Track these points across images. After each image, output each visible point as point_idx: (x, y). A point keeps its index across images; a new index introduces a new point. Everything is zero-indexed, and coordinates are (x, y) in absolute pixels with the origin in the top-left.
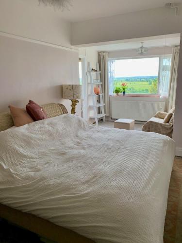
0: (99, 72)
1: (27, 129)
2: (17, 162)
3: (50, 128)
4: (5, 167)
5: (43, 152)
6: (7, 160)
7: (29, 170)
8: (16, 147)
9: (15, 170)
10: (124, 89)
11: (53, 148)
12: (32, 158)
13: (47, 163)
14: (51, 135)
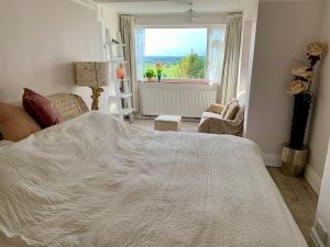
0: (121, 45)
1: (36, 144)
2: (30, 218)
3: (76, 140)
4: (9, 235)
5: (75, 187)
6: (11, 217)
7: (62, 231)
8: (24, 185)
9: (32, 236)
10: (159, 72)
11: (89, 176)
12: (58, 202)
13: (94, 209)
14: (79, 152)
